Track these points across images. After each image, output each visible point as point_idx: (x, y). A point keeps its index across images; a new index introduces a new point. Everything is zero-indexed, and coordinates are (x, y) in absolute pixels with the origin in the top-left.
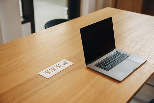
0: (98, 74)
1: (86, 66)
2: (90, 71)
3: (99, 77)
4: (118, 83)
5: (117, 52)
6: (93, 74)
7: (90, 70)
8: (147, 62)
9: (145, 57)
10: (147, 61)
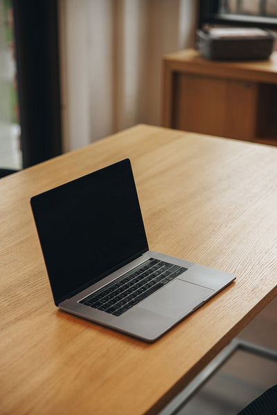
0: (88, 327)
1: (57, 305)
2: (68, 319)
3: (90, 334)
4: (145, 347)
5: (151, 259)
6: (76, 328)
7: (68, 316)
8: (237, 283)
9: (233, 271)
10: (237, 281)
